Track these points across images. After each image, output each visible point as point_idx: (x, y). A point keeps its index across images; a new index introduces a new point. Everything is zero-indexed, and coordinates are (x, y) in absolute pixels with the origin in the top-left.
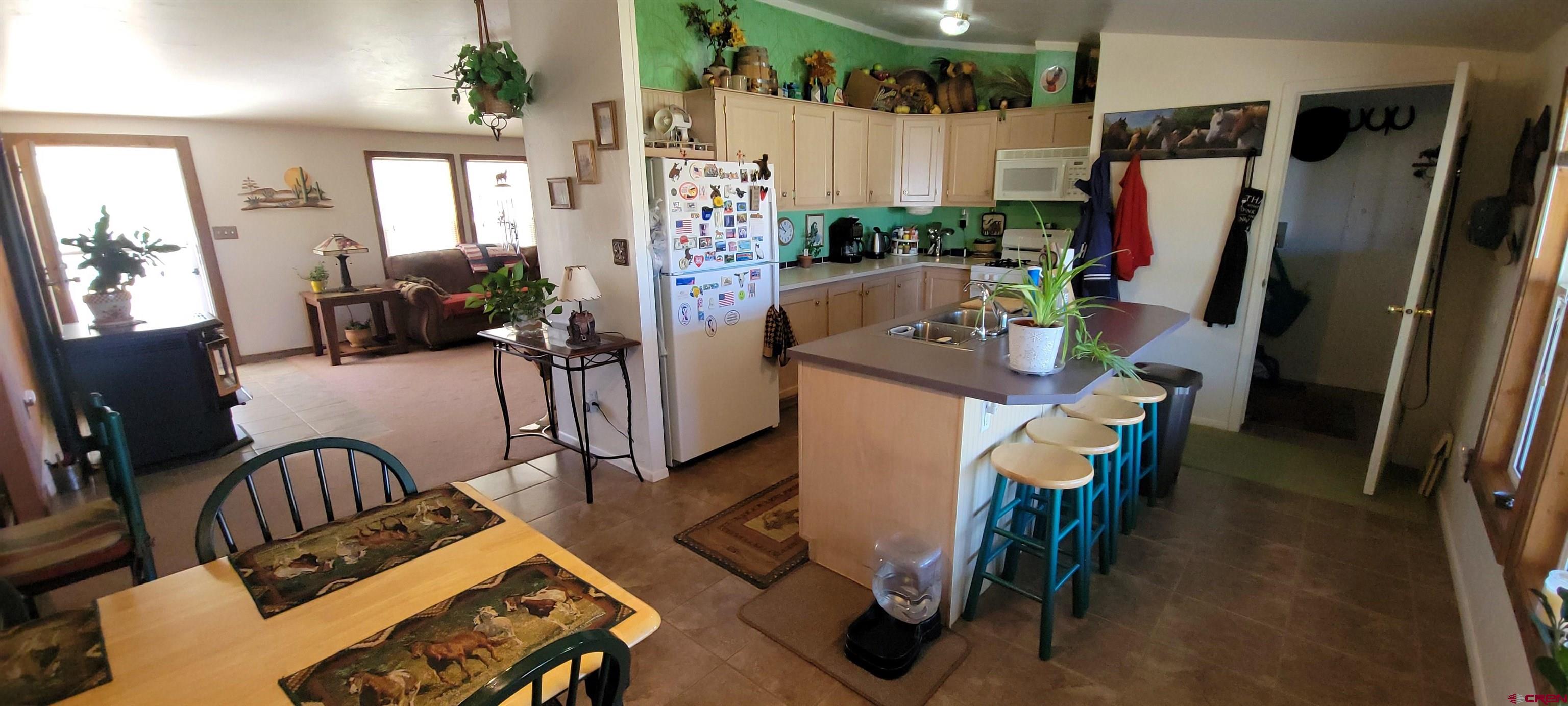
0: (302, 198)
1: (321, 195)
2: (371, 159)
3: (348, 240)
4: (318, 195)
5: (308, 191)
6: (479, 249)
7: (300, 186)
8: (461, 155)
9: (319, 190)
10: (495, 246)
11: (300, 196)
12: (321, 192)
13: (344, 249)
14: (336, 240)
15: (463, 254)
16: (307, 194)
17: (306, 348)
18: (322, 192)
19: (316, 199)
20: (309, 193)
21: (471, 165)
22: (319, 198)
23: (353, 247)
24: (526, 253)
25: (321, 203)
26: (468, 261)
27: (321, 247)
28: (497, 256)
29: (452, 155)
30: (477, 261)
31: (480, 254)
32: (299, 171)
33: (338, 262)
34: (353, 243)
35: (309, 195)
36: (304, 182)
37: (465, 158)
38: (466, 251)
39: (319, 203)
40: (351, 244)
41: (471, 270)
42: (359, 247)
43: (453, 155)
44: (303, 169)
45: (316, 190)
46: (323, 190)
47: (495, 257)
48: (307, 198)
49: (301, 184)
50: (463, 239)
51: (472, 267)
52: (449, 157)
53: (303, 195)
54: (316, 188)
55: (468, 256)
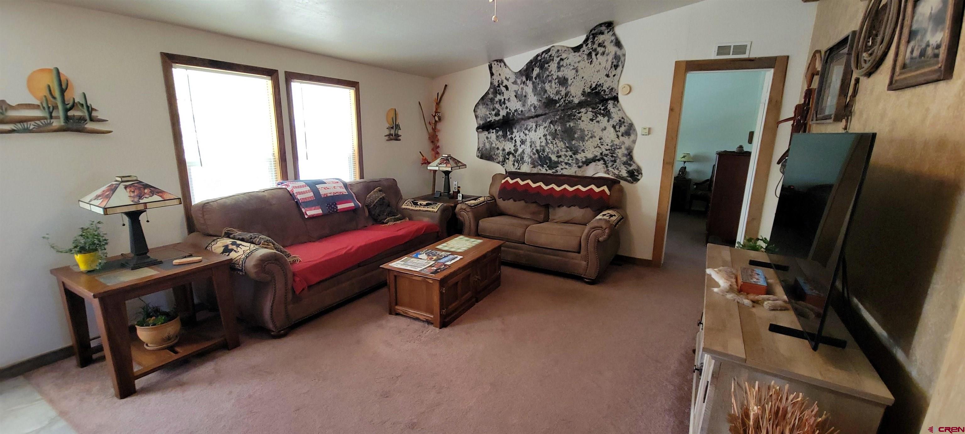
0: (57, 118)
1: (90, 114)
2: (172, 67)
3: (147, 186)
4: (86, 114)
5: (68, 106)
6: (308, 188)
7: (54, 98)
8: (286, 72)
9: (88, 107)
10: (325, 183)
11: (53, 114)
12: (90, 110)
13: (141, 201)
14: (126, 187)
15: (292, 196)
16: (67, 110)
17: (61, 350)
18: (93, 109)
19: (82, 119)
20: (71, 109)
21: (297, 86)
22: (87, 117)
23: (156, 198)
24: (355, 190)
25: (90, 126)
26: (298, 204)
27: (97, 197)
28: (329, 195)
29: (276, 71)
30: (309, 204)
31: (311, 194)
32: (55, 72)
33: (126, 220)
34: (154, 191)
35: (70, 113)
36: (63, 91)
37: (291, 76)
38: (295, 191)
39: (86, 126)
40: (152, 193)
41: (302, 214)
42: (167, 197)
43: (278, 70)
44: (61, 71)
45: (82, 105)
46: (93, 107)
47: (327, 197)
48: (67, 118)
49: (57, 94)
50: (284, 175)
51: (303, 210)
52: (270, 73)
53: (60, 113)
54: (83, 102)
55: (299, 197)
